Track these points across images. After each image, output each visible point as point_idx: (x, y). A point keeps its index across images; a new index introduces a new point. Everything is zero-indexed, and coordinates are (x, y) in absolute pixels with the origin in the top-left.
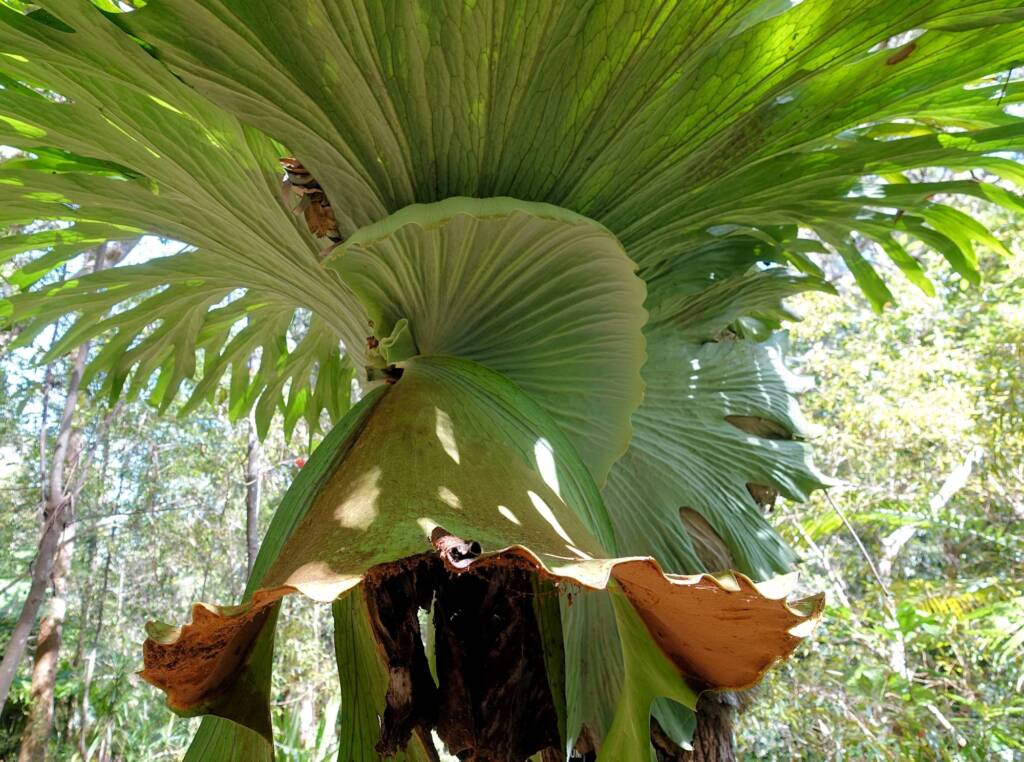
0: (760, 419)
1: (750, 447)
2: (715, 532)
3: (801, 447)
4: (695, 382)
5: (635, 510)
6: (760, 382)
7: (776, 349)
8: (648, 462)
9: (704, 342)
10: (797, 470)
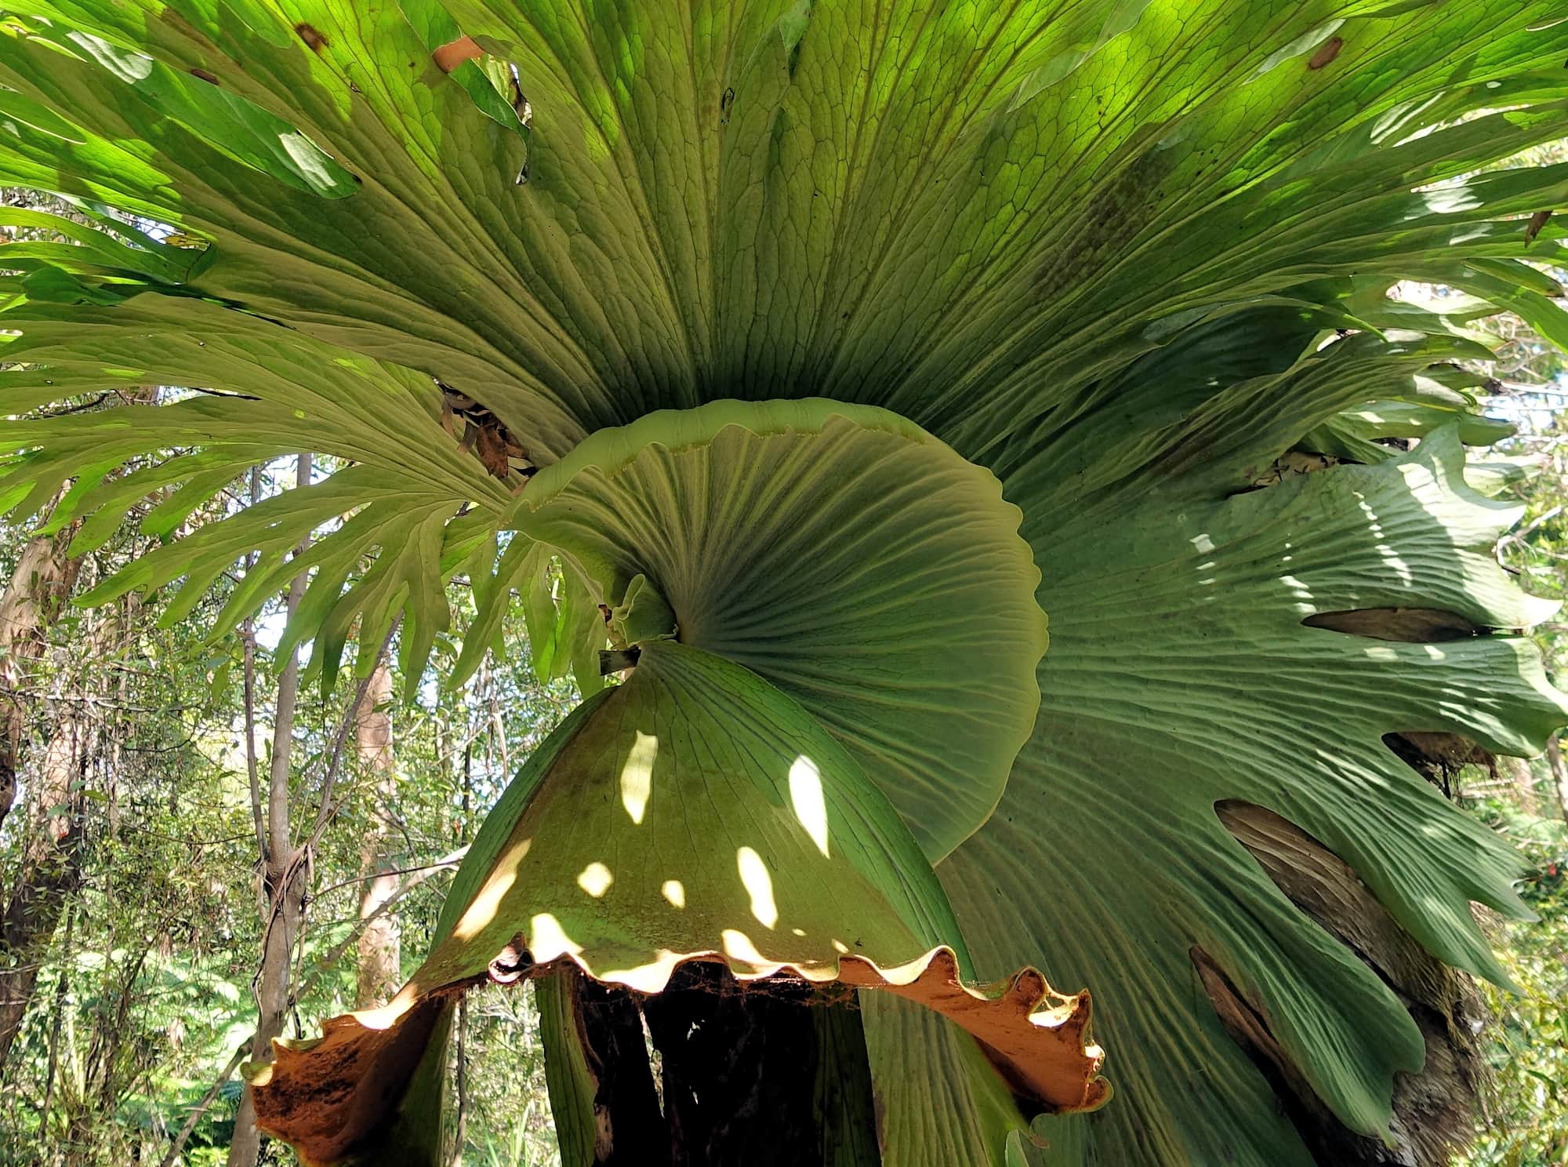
0: (1395, 609)
1: (1375, 666)
2: (1309, 838)
3: (1509, 647)
4: (1210, 573)
5: (1111, 819)
6: (1383, 541)
7: (1428, 464)
8: (1114, 734)
9: (1228, 493)
10: (1499, 696)
